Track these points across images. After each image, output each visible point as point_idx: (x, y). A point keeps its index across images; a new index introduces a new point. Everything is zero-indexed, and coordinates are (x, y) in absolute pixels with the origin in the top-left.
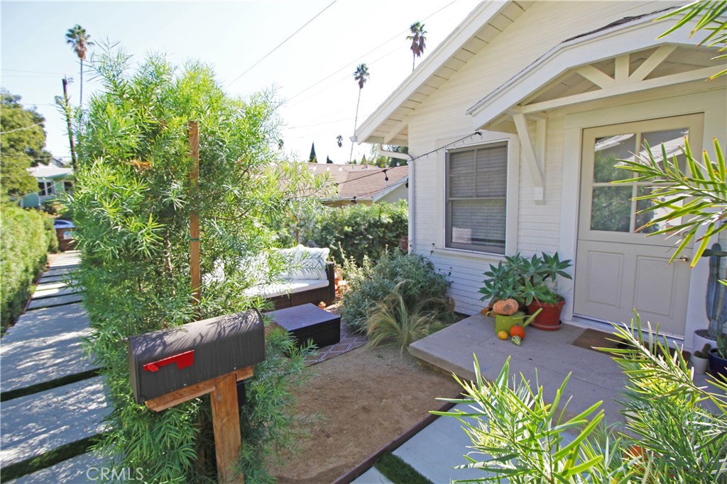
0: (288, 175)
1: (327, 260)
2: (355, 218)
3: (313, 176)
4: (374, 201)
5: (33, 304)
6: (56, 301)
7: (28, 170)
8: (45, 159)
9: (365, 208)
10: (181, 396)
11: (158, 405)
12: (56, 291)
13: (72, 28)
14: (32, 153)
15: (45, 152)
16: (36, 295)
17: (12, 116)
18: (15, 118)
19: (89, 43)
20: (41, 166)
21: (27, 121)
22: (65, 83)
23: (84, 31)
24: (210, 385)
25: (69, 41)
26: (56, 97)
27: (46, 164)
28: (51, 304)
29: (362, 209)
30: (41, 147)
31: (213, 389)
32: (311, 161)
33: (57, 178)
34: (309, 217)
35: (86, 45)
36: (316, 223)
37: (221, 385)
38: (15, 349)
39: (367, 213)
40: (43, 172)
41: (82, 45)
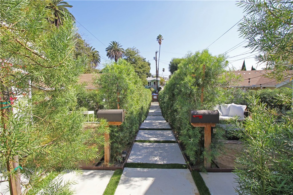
0: (228, 76)
1: (245, 110)
2: (263, 95)
3: (236, 76)
4: (277, 87)
5: (149, 114)
6: (154, 114)
7: (146, 79)
8: (150, 76)
9: (270, 90)
10: (199, 125)
11: (194, 125)
12: (153, 112)
13: (158, 36)
14: (147, 74)
15: (150, 73)
16: (150, 112)
17: (144, 64)
18: (145, 65)
19: (162, 39)
20: (149, 77)
21: (147, 65)
22: (156, 53)
23: (161, 36)
24: (205, 125)
25: (157, 40)
26: (154, 57)
27: (150, 77)
28: (153, 115)
29: (268, 91)
30: (149, 72)
31: (205, 126)
32: (242, 70)
33: (152, 81)
34: (238, 94)
35: (161, 40)
36: (242, 96)
37: (207, 126)
38: (150, 122)
39: (271, 93)
40: (149, 79)
41: (160, 40)
